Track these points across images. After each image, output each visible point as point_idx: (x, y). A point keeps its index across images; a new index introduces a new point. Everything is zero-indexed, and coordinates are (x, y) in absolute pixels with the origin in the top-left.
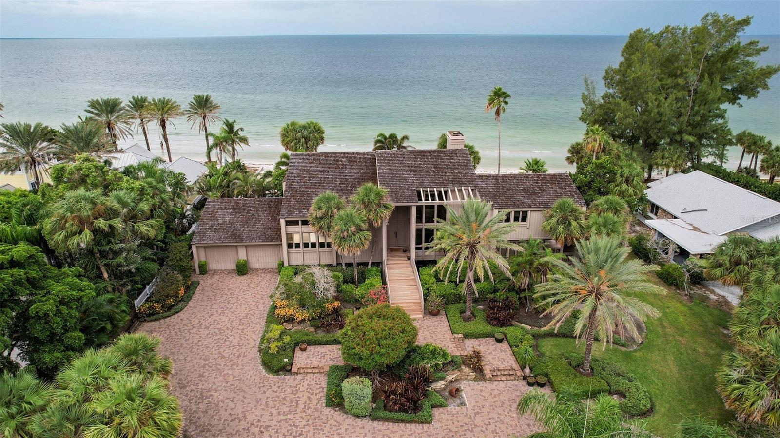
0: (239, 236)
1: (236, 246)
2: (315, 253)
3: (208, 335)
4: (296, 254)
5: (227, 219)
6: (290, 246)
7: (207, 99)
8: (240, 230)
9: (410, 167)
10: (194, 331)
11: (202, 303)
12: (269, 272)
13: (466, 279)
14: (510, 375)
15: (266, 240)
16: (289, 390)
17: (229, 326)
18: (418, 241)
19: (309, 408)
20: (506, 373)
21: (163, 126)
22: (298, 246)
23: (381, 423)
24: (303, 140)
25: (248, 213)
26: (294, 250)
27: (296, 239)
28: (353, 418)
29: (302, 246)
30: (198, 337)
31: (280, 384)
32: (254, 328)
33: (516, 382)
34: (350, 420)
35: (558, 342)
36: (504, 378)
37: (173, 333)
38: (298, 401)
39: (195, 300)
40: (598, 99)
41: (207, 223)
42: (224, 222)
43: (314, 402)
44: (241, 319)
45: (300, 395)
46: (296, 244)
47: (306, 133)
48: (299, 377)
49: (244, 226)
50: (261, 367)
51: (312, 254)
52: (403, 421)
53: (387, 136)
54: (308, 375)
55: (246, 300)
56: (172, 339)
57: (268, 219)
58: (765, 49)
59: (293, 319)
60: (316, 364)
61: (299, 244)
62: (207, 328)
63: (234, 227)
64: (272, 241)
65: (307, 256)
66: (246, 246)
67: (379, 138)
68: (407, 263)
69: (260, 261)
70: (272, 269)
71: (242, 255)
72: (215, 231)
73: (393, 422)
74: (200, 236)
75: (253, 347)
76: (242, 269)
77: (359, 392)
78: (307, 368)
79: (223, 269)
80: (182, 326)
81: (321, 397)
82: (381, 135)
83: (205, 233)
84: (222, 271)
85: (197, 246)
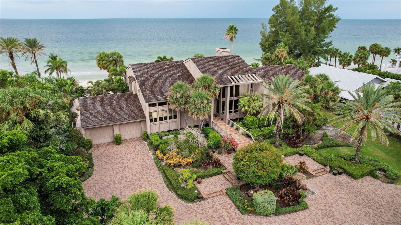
0: (114, 118)
1: (113, 126)
2: (166, 124)
3: (124, 187)
4: (155, 126)
5: (100, 109)
6: (151, 121)
7: (35, 41)
8: (112, 115)
9: (215, 65)
10: (112, 186)
11: (104, 167)
12: (137, 140)
13: (277, 123)
14: (322, 172)
15: (133, 119)
16: (211, 211)
17: (135, 178)
18: (231, 108)
19: (233, 219)
20: (320, 171)
21: (11, 57)
22: (156, 120)
23: (283, 216)
24: (114, 62)
25: (112, 104)
26: (153, 123)
27: (155, 116)
28: (265, 217)
29: (158, 119)
30: (118, 190)
31: (201, 208)
32: (154, 176)
33: (327, 175)
34: (264, 219)
35: (327, 151)
36: (320, 174)
37: (97, 191)
38: (222, 216)
39: (96, 166)
40: (267, 33)
41: (86, 113)
42: (99, 111)
43: (233, 214)
44: (140, 172)
45: (220, 211)
46: (154, 119)
47: (115, 57)
48: (210, 200)
49: (114, 112)
50: (179, 200)
51: (165, 124)
52: (295, 211)
53: (162, 57)
54: (214, 198)
55: (134, 160)
56: (99, 195)
57: (129, 106)
58: (337, 9)
59: (181, 165)
60: (215, 190)
61: (156, 118)
62: (120, 182)
63: (107, 113)
64: (138, 119)
65: (162, 126)
66: (119, 125)
67: (158, 59)
68: (223, 122)
69: (128, 134)
70: (137, 138)
71: (117, 131)
72: (95, 117)
73: (290, 213)
74: (85, 122)
75: (163, 188)
76: (118, 141)
77: (269, 199)
78: (211, 194)
79: (103, 142)
80: (100, 185)
81: (234, 209)
82: (159, 57)
83: (88, 120)
84: (103, 144)
85: (85, 129)
